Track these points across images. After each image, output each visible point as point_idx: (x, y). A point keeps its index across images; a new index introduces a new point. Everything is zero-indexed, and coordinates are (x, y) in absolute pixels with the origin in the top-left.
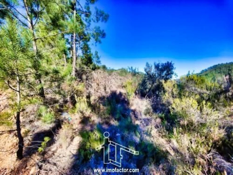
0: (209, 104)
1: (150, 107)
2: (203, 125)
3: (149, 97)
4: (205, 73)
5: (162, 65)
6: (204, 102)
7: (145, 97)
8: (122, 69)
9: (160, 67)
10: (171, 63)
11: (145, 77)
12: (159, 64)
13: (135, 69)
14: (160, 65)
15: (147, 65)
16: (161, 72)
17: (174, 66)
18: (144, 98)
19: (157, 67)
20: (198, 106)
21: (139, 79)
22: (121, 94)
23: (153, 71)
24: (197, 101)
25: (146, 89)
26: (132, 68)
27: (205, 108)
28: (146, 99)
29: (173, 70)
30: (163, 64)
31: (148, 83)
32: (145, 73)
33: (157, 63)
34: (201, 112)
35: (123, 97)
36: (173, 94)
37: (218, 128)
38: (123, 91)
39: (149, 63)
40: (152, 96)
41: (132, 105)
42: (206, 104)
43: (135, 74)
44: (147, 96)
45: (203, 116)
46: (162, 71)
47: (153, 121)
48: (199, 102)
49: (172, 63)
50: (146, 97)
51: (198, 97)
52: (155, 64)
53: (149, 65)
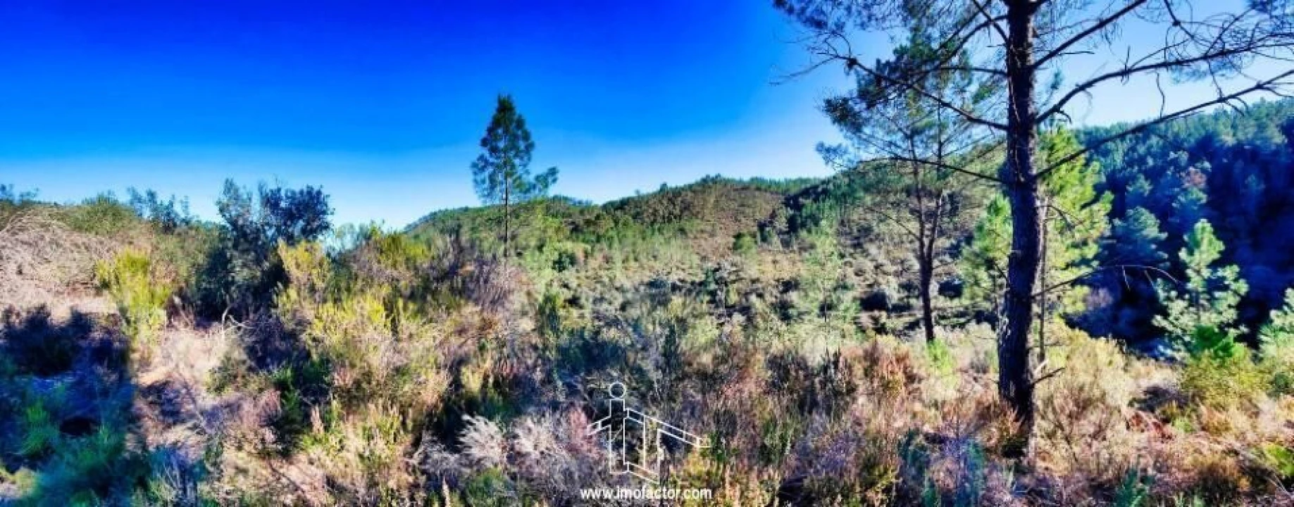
0: (411, 306)
1: (239, 355)
2: (400, 371)
3: (238, 315)
4: (412, 234)
5: (292, 197)
6: (401, 303)
7: (219, 319)
8: (101, 199)
9: (283, 204)
10: (319, 193)
11: (222, 240)
12: (279, 190)
13: (171, 204)
14: (283, 193)
15: (230, 187)
16: (289, 223)
17: (332, 204)
18: (216, 324)
19: (271, 201)
20: (387, 316)
21: (191, 246)
22: (80, 322)
23: (256, 213)
24: (385, 304)
25: (227, 286)
26: (152, 195)
27: (403, 321)
28: (226, 327)
29: (329, 218)
30: (293, 193)
31: (238, 262)
32: (220, 220)
33: (272, 186)
34: (393, 335)
35: (97, 335)
36: (313, 289)
37: (434, 370)
38: (99, 306)
39: (238, 183)
40: (251, 309)
41: (146, 364)
42: (405, 308)
43: (167, 224)
44: (230, 312)
45: (400, 345)
46: (290, 216)
47: (247, 406)
48: (390, 307)
49: (325, 192)
50: (227, 318)
51: (386, 290)
52: (260, 189)
53: (237, 190)
